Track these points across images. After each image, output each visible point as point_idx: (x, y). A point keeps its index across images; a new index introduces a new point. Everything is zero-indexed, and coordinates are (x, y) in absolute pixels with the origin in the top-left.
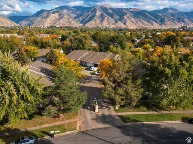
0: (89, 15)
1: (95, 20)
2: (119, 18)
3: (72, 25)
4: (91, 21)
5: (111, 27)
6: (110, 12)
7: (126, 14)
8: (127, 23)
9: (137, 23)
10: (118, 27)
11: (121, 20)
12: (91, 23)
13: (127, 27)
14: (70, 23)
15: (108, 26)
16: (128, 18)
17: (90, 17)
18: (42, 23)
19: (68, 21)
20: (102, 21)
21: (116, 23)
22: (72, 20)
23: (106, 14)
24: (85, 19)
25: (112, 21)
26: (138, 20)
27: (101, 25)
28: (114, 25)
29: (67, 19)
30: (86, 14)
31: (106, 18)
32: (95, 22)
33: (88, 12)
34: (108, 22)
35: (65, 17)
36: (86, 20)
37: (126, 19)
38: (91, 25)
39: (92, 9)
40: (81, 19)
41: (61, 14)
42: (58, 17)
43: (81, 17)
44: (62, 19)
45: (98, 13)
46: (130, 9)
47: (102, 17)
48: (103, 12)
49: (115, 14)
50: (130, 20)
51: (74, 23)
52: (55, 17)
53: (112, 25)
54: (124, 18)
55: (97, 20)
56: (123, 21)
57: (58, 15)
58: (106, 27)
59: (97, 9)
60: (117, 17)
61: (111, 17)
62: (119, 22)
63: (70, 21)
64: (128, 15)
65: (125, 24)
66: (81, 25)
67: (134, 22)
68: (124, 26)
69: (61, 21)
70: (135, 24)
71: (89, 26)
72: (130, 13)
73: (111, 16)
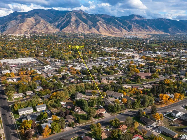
0: (65, 20)
1: (71, 26)
2: (92, 24)
3: (49, 30)
4: (67, 27)
5: (86, 33)
6: (84, 17)
7: (98, 21)
8: (100, 29)
9: (109, 29)
10: (92, 33)
11: (95, 26)
12: (67, 29)
13: (101, 33)
14: (47, 28)
15: (83, 32)
16: (101, 24)
17: (66, 22)
18: (19, 28)
19: (45, 26)
20: (77, 26)
21: (90, 29)
22: (49, 25)
23: (81, 20)
24: (60, 24)
25: (87, 27)
26: (109, 26)
27: (76, 31)
28: (89, 30)
29: (44, 23)
30: (62, 19)
31: (81, 24)
32: (71, 28)
33: (64, 17)
34: (83, 28)
35: (41, 22)
36: (62, 25)
37: (99, 25)
38: (67, 30)
39: (67, 15)
40: (57, 24)
41: (37, 19)
42: (34, 22)
43: (57, 22)
44: (38, 24)
45: (73, 19)
46: (102, 15)
47: (77, 23)
48: (77, 18)
49: (88, 20)
50: (103, 26)
51: (51, 28)
52: (32, 21)
53: (86, 31)
54: (97, 24)
55: (72, 26)
56: (97, 27)
57: (34, 20)
58: (81, 33)
59: (72, 14)
60: (90, 23)
61: (86, 23)
62: (93, 28)
63: (47, 26)
64: (100, 21)
65: (98, 30)
66: (58, 30)
67: (106, 28)
68: (98, 33)
69: (38, 26)
70: (107, 30)
71: (66, 32)
72: (102, 19)
73: (85, 21)
